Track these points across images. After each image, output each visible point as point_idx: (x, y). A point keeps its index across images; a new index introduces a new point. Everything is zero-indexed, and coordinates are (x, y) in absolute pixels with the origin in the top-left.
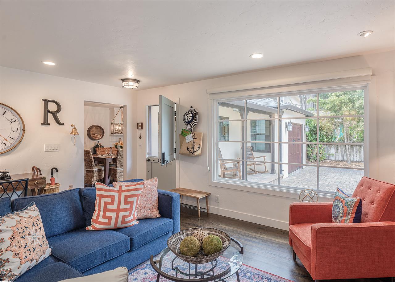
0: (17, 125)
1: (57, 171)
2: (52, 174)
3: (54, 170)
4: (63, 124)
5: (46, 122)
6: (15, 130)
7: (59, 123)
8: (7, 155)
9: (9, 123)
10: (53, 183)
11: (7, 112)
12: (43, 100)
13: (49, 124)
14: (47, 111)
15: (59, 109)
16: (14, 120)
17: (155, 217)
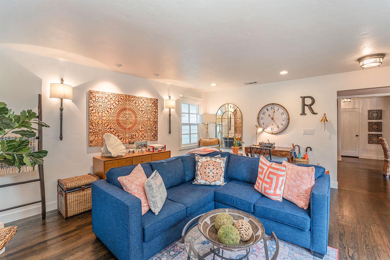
0: (285, 116)
1: (311, 150)
2: (306, 151)
3: (309, 149)
4: (317, 113)
5: (303, 113)
6: (284, 119)
7: (313, 113)
8: (280, 134)
9: (280, 115)
10: (306, 158)
11: (280, 109)
12: (301, 97)
13: (306, 114)
14: (304, 105)
15: (313, 102)
16: (283, 113)
17: (300, 206)
